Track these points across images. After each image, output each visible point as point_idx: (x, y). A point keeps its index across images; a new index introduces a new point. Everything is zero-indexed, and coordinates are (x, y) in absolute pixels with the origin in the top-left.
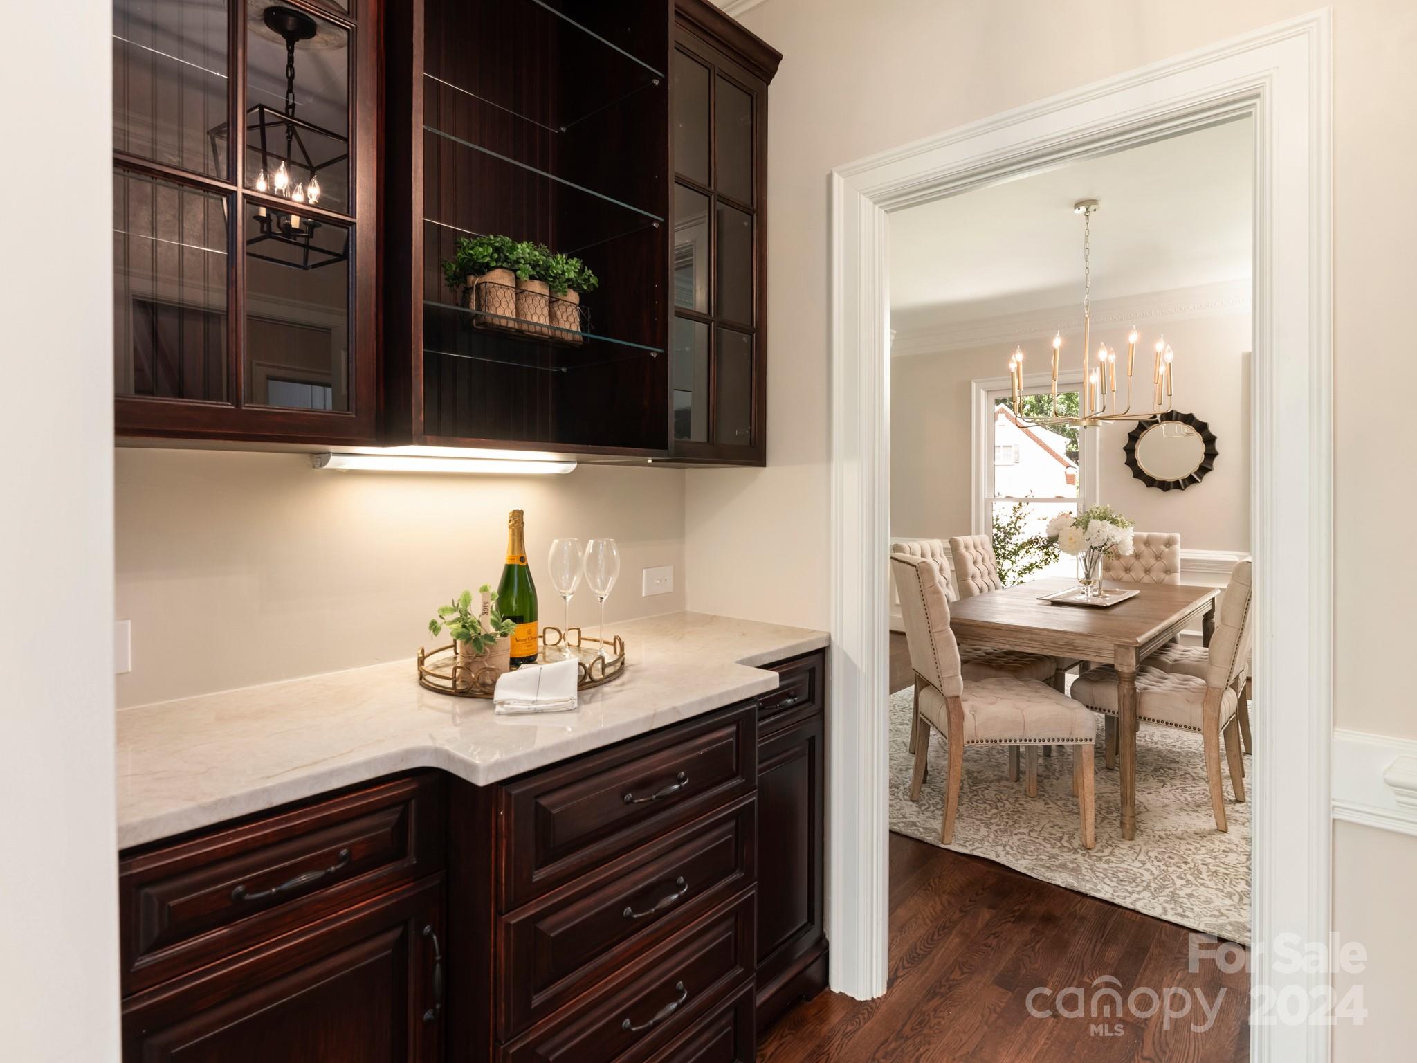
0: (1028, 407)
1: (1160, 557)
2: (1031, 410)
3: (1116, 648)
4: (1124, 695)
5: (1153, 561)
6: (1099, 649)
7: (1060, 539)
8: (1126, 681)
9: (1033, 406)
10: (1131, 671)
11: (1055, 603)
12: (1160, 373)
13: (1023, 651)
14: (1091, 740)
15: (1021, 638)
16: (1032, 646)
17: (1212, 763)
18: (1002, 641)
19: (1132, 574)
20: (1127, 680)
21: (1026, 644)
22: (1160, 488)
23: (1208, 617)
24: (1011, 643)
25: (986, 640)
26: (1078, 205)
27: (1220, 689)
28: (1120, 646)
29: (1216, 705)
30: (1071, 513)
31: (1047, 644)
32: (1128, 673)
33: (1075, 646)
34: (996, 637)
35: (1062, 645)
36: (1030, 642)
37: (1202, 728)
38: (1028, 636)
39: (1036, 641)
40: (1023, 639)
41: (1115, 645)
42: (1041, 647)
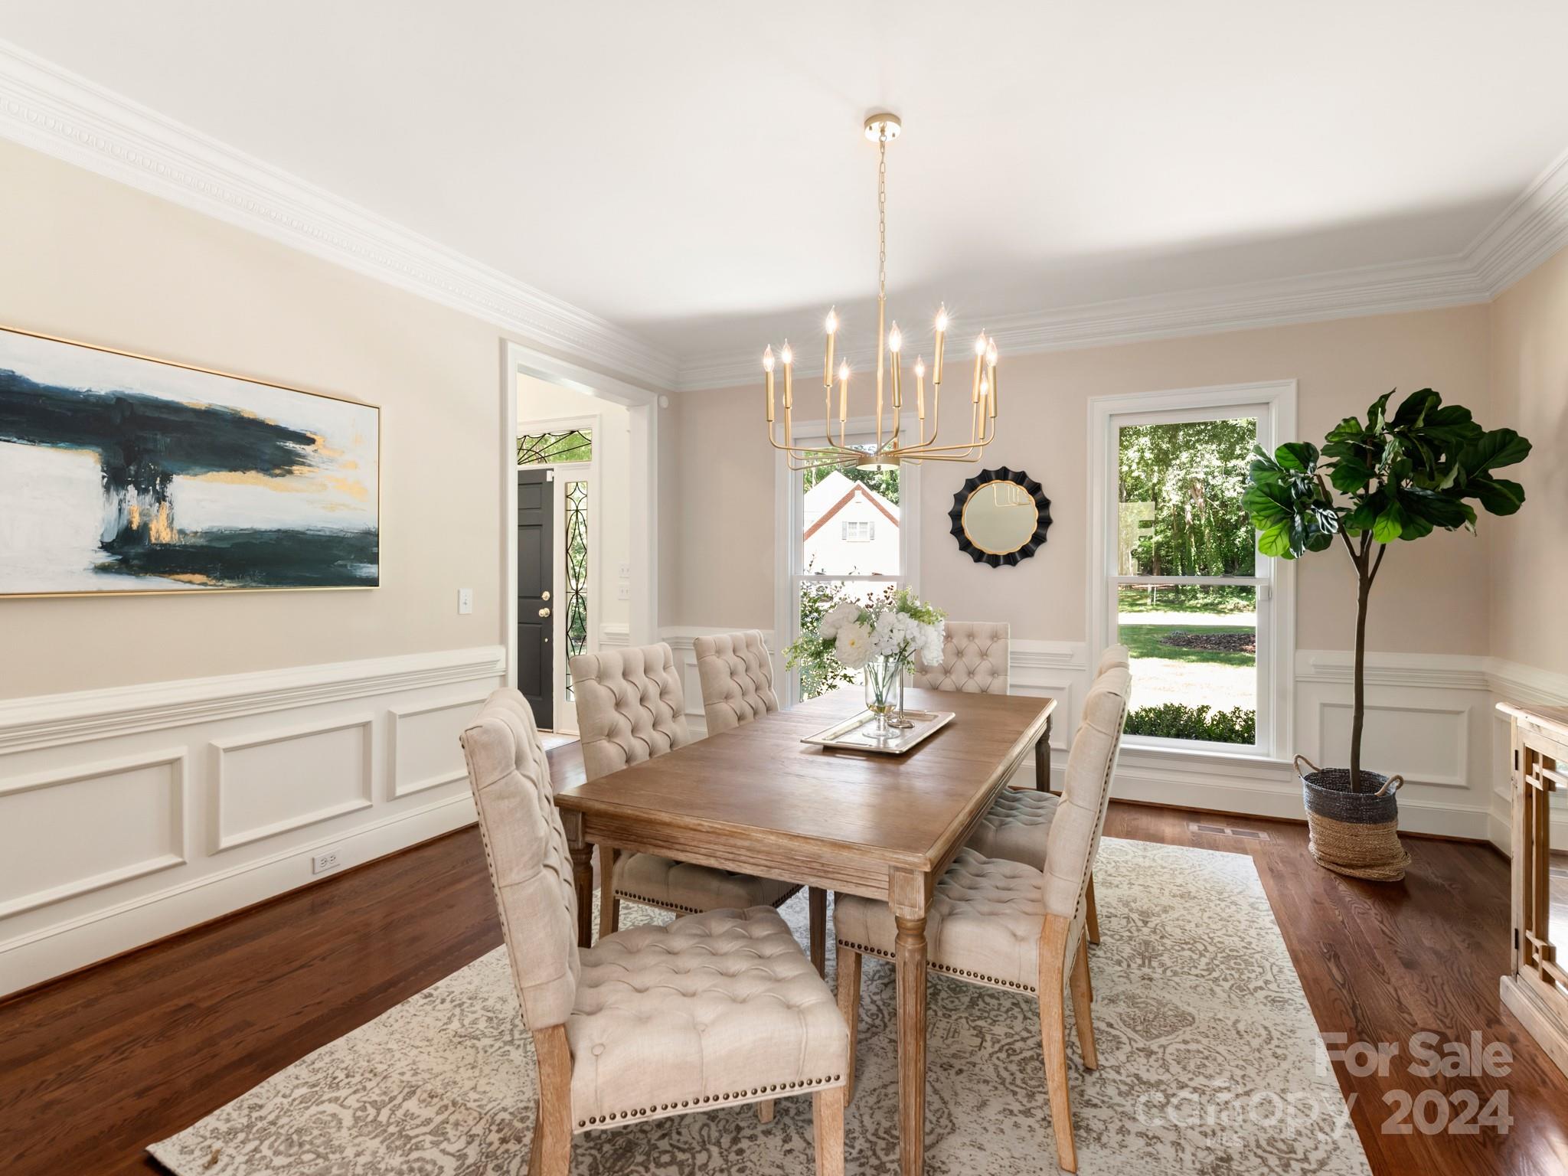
0: (884, 486)
1: (986, 655)
2: (887, 489)
3: (892, 871)
4: (905, 963)
5: (977, 660)
6: (864, 871)
7: (837, 643)
8: (908, 935)
9: (888, 485)
10: (916, 917)
11: (829, 750)
12: (983, 393)
13: (738, 870)
14: (838, 1078)
15: (734, 846)
16: (752, 860)
17: (1052, 1049)
18: (703, 851)
19: (953, 677)
20: (911, 932)
21: (743, 858)
22: (988, 563)
23: (1042, 747)
24: (718, 854)
25: (678, 847)
26: (869, 121)
27: (1066, 918)
28: (897, 869)
29: (1059, 946)
30: (858, 600)
31: (778, 858)
32: (911, 921)
33: (823, 865)
34: (695, 843)
35: (803, 861)
36: (748, 854)
37: (1037, 988)
38: (747, 843)
39: (759, 852)
40: (739, 848)
41: (890, 866)
42: (768, 863)
